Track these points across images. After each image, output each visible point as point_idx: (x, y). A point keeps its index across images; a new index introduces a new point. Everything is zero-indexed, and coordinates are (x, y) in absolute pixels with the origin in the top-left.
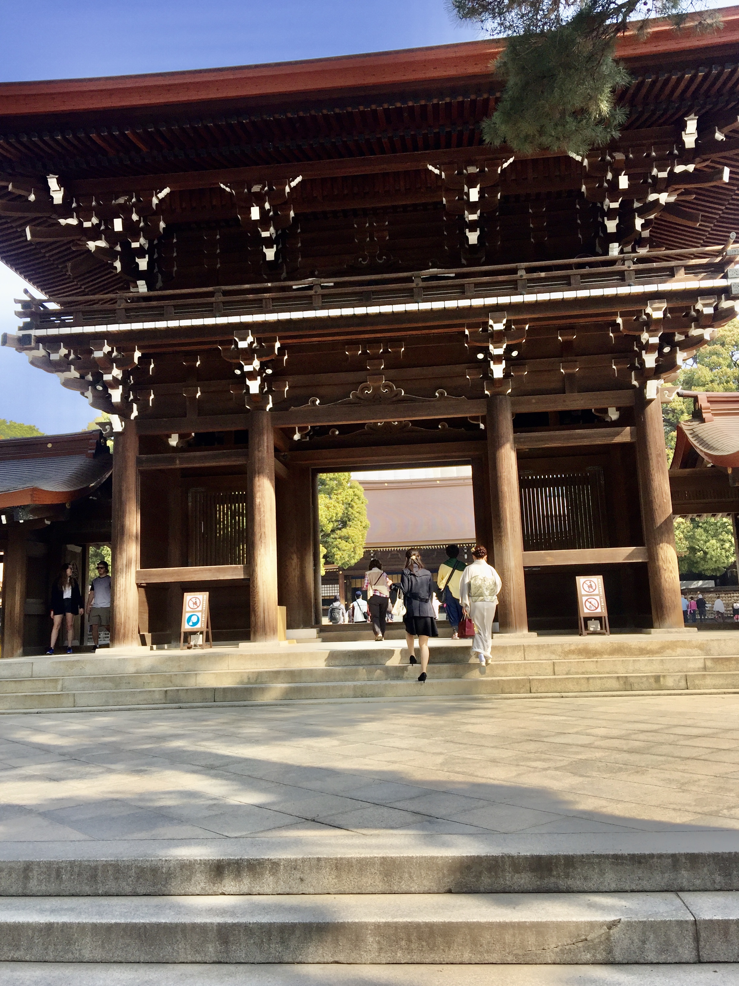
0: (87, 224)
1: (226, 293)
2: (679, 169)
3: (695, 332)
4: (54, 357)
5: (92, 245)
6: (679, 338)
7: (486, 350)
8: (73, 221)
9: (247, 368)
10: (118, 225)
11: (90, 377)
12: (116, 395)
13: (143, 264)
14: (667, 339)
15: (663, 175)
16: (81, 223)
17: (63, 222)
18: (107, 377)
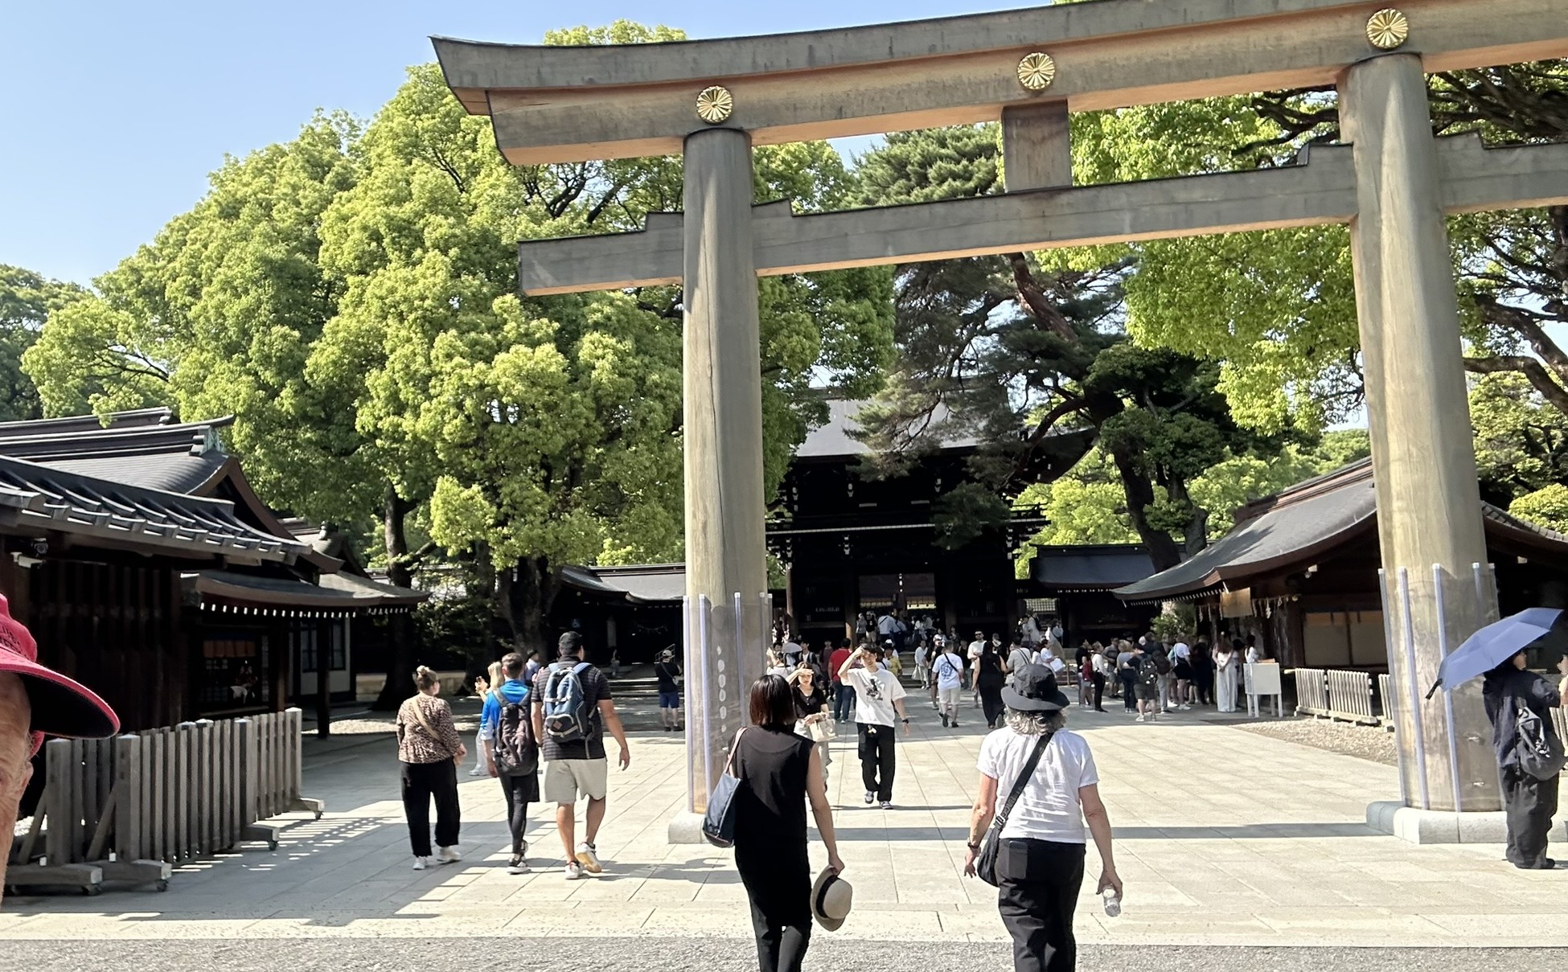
3: (1027, 535)
6: (1021, 535)
9: (846, 546)
10: (794, 490)
11: (781, 550)
12: (789, 555)
13: (796, 498)
14: (1016, 537)
18: (789, 549)
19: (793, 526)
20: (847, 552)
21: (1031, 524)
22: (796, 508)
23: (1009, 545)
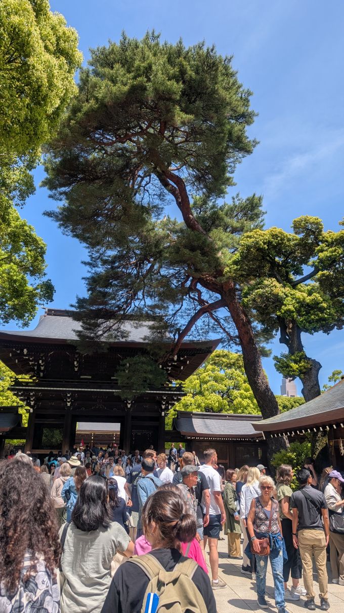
0: (31, 359)
1: (66, 382)
2: (173, 363)
3: (173, 402)
4: (20, 394)
5: (31, 363)
6: (170, 402)
7: (127, 401)
8: (27, 358)
9: (68, 400)
10: (40, 362)
11: (26, 398)
12: (32, 403)
13: (42, 368)
14: (167, 403)
15: (170, 364)
16: (29, 358)
17: (24, 357)
18: (32, 399)
19: (37, 385)
20: (69, 404)
21: (176, 395)
22: (42, 374)
23: (163, 407)
